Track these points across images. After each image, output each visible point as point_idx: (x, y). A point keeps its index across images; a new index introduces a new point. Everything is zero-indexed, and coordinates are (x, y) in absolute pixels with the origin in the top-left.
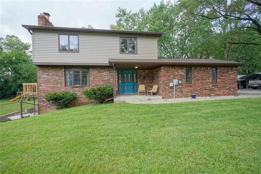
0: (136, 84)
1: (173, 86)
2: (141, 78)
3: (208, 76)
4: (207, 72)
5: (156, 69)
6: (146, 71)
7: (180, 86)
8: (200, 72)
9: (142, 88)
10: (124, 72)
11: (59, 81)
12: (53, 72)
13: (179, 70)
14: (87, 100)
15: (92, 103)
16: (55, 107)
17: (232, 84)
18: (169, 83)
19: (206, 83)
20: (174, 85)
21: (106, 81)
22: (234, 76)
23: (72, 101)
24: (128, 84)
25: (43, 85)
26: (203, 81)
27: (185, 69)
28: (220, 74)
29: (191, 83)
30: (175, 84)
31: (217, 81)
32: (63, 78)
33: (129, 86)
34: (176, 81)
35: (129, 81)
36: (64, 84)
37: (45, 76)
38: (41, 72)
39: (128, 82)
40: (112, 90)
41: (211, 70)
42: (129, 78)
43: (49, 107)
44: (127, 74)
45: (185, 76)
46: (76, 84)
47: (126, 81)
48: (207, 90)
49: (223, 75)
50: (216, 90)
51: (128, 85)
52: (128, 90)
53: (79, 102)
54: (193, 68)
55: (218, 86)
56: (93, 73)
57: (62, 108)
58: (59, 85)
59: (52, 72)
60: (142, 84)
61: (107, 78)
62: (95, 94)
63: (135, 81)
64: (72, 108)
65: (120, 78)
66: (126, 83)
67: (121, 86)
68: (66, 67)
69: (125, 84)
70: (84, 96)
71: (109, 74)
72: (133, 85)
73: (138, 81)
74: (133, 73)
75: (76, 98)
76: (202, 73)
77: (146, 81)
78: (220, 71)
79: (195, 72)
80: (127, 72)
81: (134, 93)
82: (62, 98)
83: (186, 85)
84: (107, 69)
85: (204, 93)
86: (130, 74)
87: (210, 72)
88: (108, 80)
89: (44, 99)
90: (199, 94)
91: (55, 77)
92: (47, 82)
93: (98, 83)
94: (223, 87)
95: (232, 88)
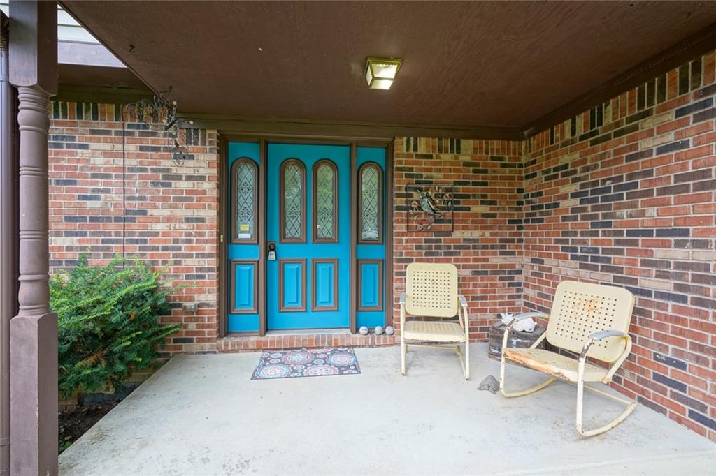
0: (378, 252)
5: (568, 124)
6: (468, 145)
10: (280, 152)
21: (112, 227)
24: (310, 251)
33: (321, 268)
39: (316, 238)
42: (326, 204)
44: (309, 165)
47: (294, 227)
51: (315, 263)
52: (310, 302)
60: (430, 255)
61: (115, 197)
63: (371, 232)
65: (246, 200)
66: (294, 241)
67: (252, 268)
69: (286, 252)
71: (134, 162)
72: (359, 262)
73: (401, 227)
74: (357, 163)
77: (467, 234)
80: (309, 154)
81: (363, 330)
84: (119, 114)
86: (334, 167)
88: (126, 217)
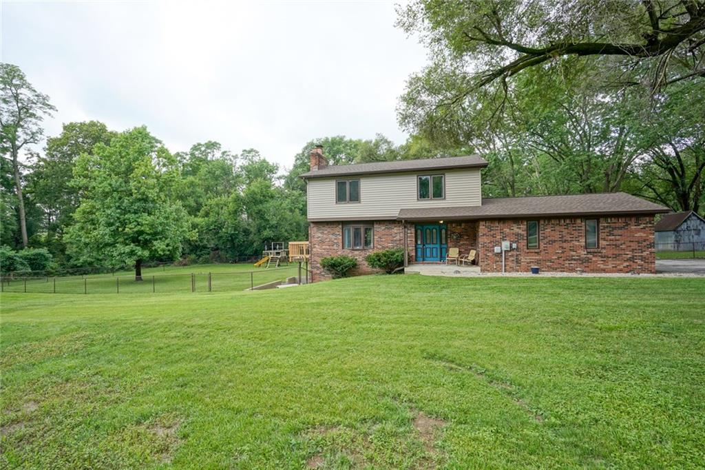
0: (445, 246)
1: (499, 251)
2: (455, 237)
3: (576, 234)
4: (574, 228)
6: (463, 224)
7: (515, 253)
8: (557, 228)
9: (454, 252)
10: (425, 227)
11: (336, 241)
12: (329, 230)
13: (514, 225)
14: (370, 269)
15: (377, 273)
16: (330, 275)
17: (640, 251)
18: (493, 247)
19: (572, 248)
20: (502, 251)
21: (398, 242)
22: (645, 235)
23: (350, 269)
24: (431, 246)
25: (317, 246)
26: (565, 245)
27: (525, 223)
28: (607, 230)
29: (539, 248)
30: (504, 249)
31: (600, 245)
32: (341, 237)
33: (434, 249)
34: (506, 245)
35: (435, 242)
36: (341, 245)
37: (320, 235)
38: (315, 229)
39: (433, 244)
40: (403, 255)
41: (583, 224)
42: (435, 236)
43: (323, 275)
44: (431, 229)
45: (526, 235)
46: (355, 244)
47: (428, 242)
48: (575, 260)
49: (615, 232)
50: (596, 262)
52: (431, 256)
53: (360, 272)
54: (542, 222)
55: (600, 254)
56: (379, 230)
57: (339, 278)
58: (335, 247)
59: (327, 230)
60: (455, 247)
61: (399, 237)
62: (379, 260)
63: (444, 242)
64: (351, 278)
65: (419, 237)
66: (428, 244)
67: (420, 249)
68: (344, 223)
69: (427, 246)
70: (366, 263)
71: (401, 231)
72: (441, 249)
73: (449, 241)
74: (441, 229)
75: (356, 265)
76: (563, 230)
77: (462, 243)
78: (606, 225)
79: (546, 228)
81: (442, 261)
82: (340, 264)
83: (527, 251)
85: (567, 265)
86: (436, 229)
87: (580, 228)
89: (319, 265)
90: (556, 267)
91: (331, 236)
92: (322, 242)
93: (386, 245)
94: (614, 256)
95: (640, 258)
